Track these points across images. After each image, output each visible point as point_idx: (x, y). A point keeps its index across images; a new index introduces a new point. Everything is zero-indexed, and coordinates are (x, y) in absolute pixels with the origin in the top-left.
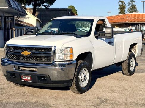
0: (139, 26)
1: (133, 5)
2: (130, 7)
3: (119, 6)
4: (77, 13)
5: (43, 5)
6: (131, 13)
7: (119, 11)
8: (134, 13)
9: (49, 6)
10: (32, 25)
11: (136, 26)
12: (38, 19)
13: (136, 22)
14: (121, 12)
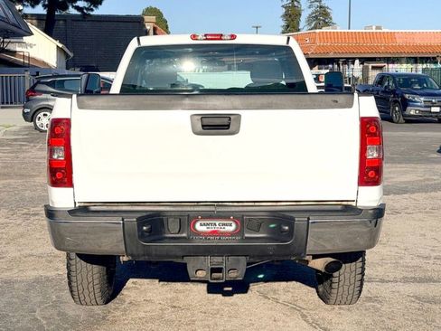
0: (339, 65)
1: (321, 7)
2: (313, 13)
3: (284, 10)
4: (167, 28)
5: (73, 6)
6: (318, 31)
7: (283, 23)
8: (325, 30)
9: (92, 10)
10: (44, 63)
11: (330, 66)
12: (61, 46)
13: (331, 55)
14: (288, 26)
